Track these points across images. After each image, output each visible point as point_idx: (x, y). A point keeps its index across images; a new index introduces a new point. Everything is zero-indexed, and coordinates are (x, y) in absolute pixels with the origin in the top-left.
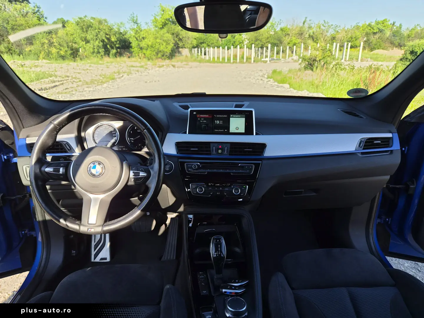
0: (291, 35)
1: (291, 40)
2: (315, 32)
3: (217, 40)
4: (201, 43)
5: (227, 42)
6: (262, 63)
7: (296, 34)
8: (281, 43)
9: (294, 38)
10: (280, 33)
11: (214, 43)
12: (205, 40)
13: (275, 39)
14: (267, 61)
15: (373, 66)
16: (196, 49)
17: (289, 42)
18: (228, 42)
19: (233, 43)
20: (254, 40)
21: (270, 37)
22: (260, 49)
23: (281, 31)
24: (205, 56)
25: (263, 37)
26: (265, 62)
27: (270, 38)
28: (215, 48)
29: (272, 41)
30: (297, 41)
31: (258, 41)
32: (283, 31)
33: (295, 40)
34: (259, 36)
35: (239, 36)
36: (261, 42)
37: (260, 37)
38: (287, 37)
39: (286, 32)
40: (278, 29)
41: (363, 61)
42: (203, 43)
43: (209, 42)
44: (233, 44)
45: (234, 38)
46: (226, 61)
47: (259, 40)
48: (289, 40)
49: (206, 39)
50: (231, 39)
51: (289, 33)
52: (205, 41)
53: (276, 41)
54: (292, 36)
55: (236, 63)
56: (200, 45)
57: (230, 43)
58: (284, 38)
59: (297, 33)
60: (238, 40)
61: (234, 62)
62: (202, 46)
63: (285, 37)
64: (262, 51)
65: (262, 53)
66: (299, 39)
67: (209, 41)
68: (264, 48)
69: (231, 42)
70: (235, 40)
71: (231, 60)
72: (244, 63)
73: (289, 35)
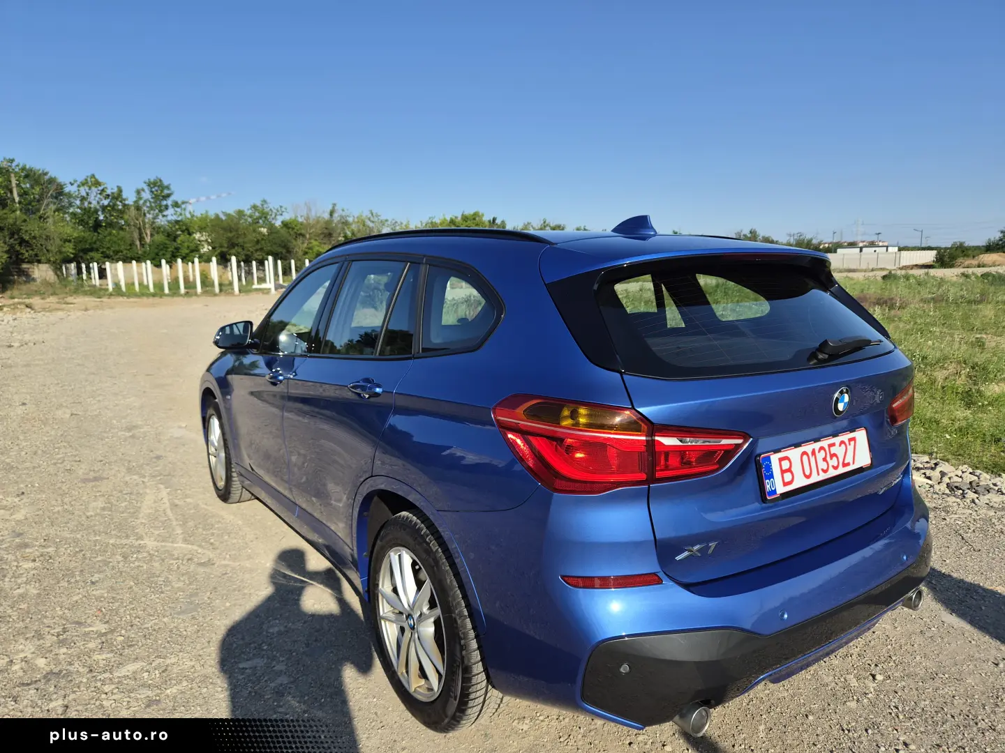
0: (308, 236)
1: (310, 245)
2: (355, 232)
3: (131, 245)
4: (86, 251)
5: (157, 248)
6: (261, 294)
7: (318, 235)
8: (289, 251)
9: (314, 243)
10: (284, 231)
11: (122, 252)
12: (95, 243)
13: (275, 244)
14: (270, 289)
15: (472, 298)
16: (73, 265)
17: (307, 250)
18: (162, 250)
19: (175, 251)
20: (226, 245)
21: (262, 239)
22: (242, 264)
23: (284, 229)
24: (103, 281)
25: (246, 240)
26: (265, 291)
27: (263, 242)
29: (269, 248)
30: (323, 248)
31: (236, 248)
32: (289, 228)
33: (318, 246)
34: (238, 238)
35: (188, 236)
36: (243, 249)
37: (240, 240)
38: (299, 241)
39: (295, 230)
40: (278, 223)
41: (455, 288)
42: (91, 250)
43: (108, 248)
44: (173, 252)
45: (175, 241)
46: (167, 291)
47: (237, 245)
48: (305, 245)
49: (98, 243)
50: (167, 242)
51: (303, 232)
52: (95, 246)
53: (277, 249)
54: (310, 239)
55: (196, 294)
56: (81, 254)
57: (166, 251)
58: (294, 242)
59: (320, 232)
60: (186, 244)
61: (187, 293)
62: (89, 258)
63: (295, 240)
64: (247, 268)
65: (249, 273)
66: (325, 243)
67: (108, 245)
68: (251, 262)
69: (170, 250)
70: (179, 246)
71: (179, 288)
72: (215, 295)
73: (303, 235)
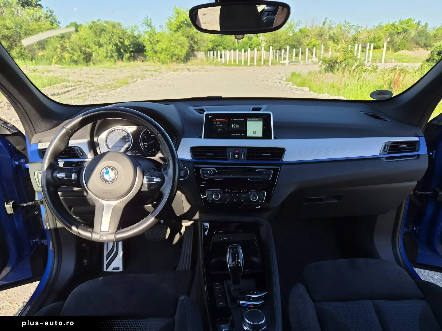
0: (310, 36)
1: (311, 41)
2: (335, 33)
3: (234, 43)
4: (217, 46)
5: (243, 44)
6: (281, 65)
7: (315, 35)
8: (300, 45)
9: (313, 39)
10: (299, 34)
11: (230, 46)
12: (221, 42)
13: (294, 41)
14: (286, 63)
15: (397, 67)
16: (212, 52)
17: (309, 43)
18: (245, 45)
19: (250, 45)
20: (271, 42)
21: (289, 39)
22: (278, 51)
23: (300, 33)
24: (221, 59)
25: (281, 39)
26: (283, 64)
27: (289, 40)
28: (231, 50)
29: (291, 43)
30: (317, 42)
31: (276, 43)
32: (302, 32)
33: (315, 41)
34: (277, 38)
35: (256, 38)
36: (279, 43)
37: (278, 39)
38: (306, 38)
39: (305, 34)
40: (297, 30)
41: (387, 63)
42: (219, 45)
43: (225, 45)
44: (250, 46)
45: (251, 40)
46: (243, 64)
47: (276, 42)
48: (308, 41)
49: (222, 42)
50: (248, 41)
51: (308, 34)
52: (221, 44)
53: (294, 43)
54: (311, 37)
55: (253, 65)
56: (216, 47)
57: (247, 45)
58: (303, 39)
59: (317, 34)
60: (255, 42)
61: (251, 65)
62: (218, 49)
63: (304, 38)
64: (280, 53)
65: (280, 55)
66: (318, 40)
67: (226, 43)
68: (282, 50)
69: (248, 45)
70: (252, 43)
71: (248, 63)
72: (261, 66)
73: (308, 36)
